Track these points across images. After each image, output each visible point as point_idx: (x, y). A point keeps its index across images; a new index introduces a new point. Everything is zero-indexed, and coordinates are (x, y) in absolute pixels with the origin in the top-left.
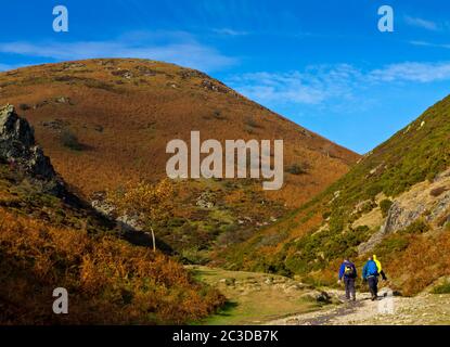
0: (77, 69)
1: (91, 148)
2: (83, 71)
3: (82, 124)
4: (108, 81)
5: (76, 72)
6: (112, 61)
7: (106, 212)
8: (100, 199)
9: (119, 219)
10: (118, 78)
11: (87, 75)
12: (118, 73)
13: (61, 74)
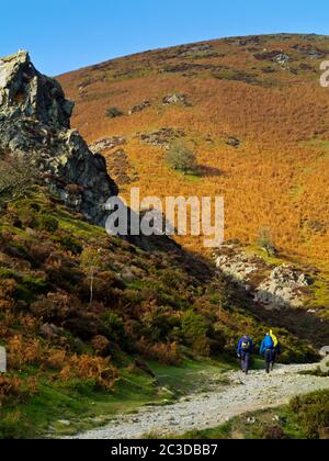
0: (200, 53)
1: (219, 173)
2: (209, 56)
3: (205, 135)
4: (248, 70)
5: (197, 57)
6: (256, 39)
7: (239, 276)
8: (231, 253)
9: (262, 287)
10: (265, 64)
11: (215, 61)
12: (264, 57)
13: (175, 62)
